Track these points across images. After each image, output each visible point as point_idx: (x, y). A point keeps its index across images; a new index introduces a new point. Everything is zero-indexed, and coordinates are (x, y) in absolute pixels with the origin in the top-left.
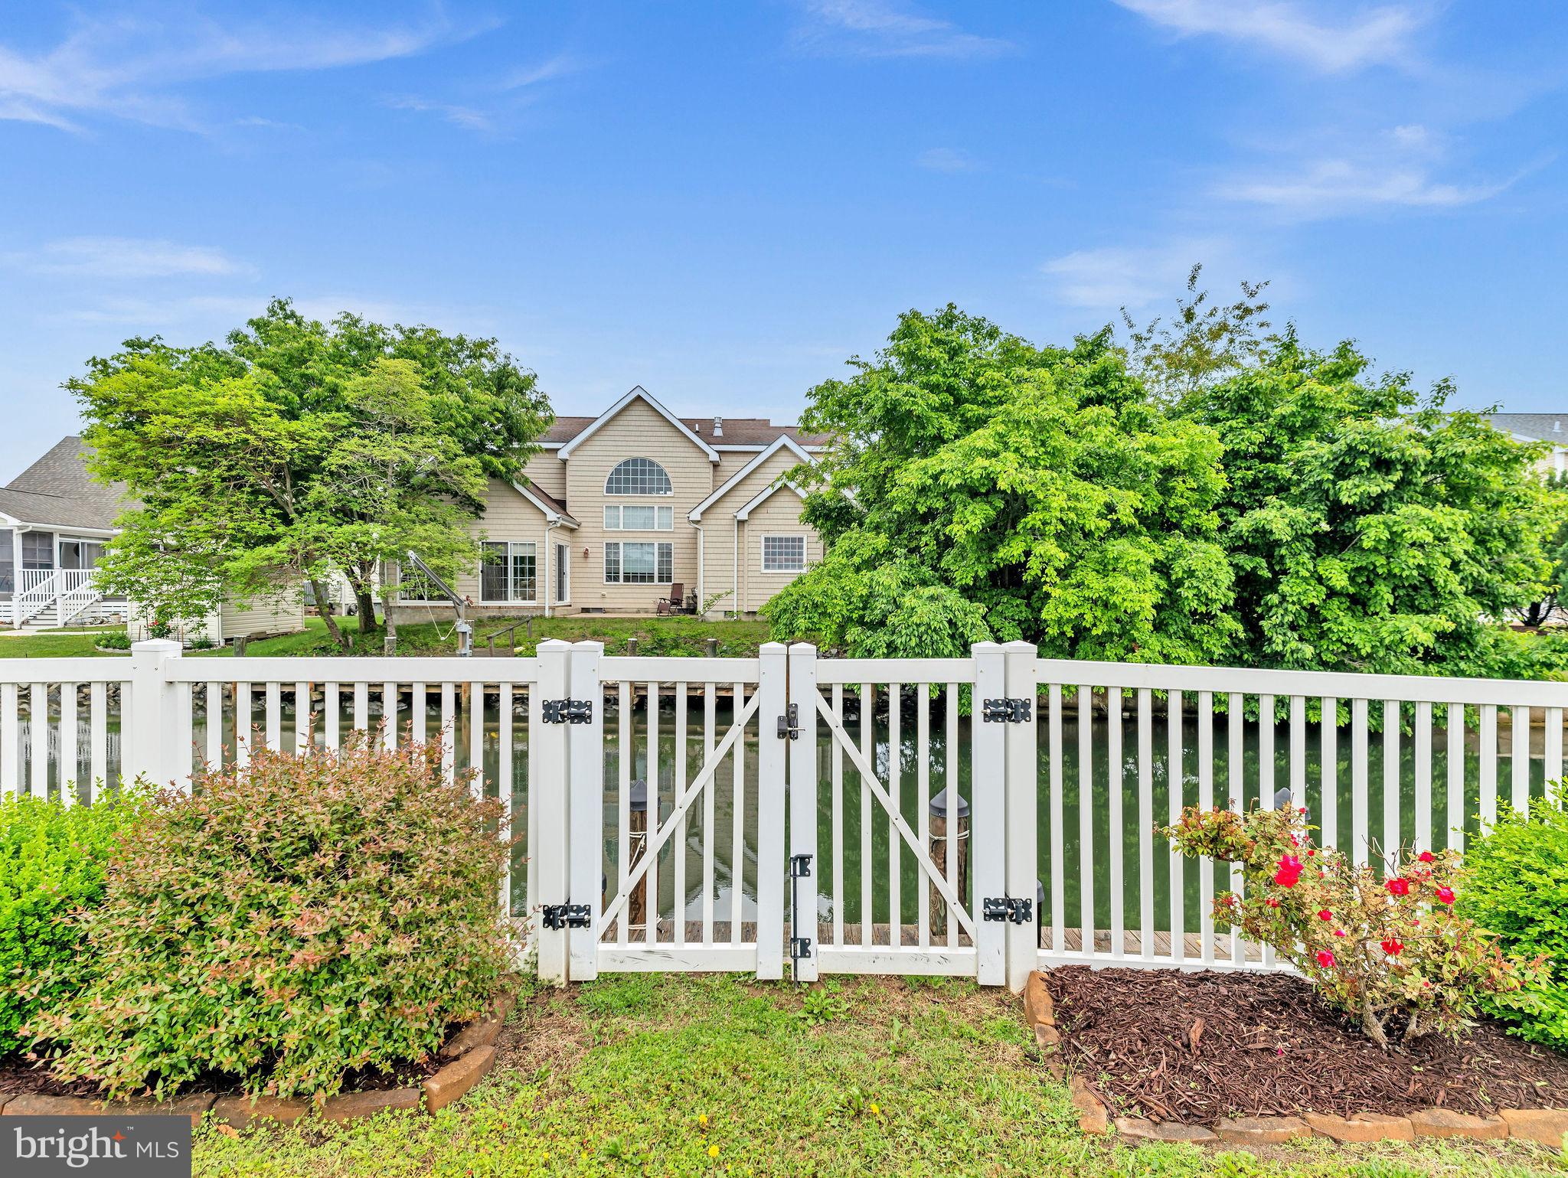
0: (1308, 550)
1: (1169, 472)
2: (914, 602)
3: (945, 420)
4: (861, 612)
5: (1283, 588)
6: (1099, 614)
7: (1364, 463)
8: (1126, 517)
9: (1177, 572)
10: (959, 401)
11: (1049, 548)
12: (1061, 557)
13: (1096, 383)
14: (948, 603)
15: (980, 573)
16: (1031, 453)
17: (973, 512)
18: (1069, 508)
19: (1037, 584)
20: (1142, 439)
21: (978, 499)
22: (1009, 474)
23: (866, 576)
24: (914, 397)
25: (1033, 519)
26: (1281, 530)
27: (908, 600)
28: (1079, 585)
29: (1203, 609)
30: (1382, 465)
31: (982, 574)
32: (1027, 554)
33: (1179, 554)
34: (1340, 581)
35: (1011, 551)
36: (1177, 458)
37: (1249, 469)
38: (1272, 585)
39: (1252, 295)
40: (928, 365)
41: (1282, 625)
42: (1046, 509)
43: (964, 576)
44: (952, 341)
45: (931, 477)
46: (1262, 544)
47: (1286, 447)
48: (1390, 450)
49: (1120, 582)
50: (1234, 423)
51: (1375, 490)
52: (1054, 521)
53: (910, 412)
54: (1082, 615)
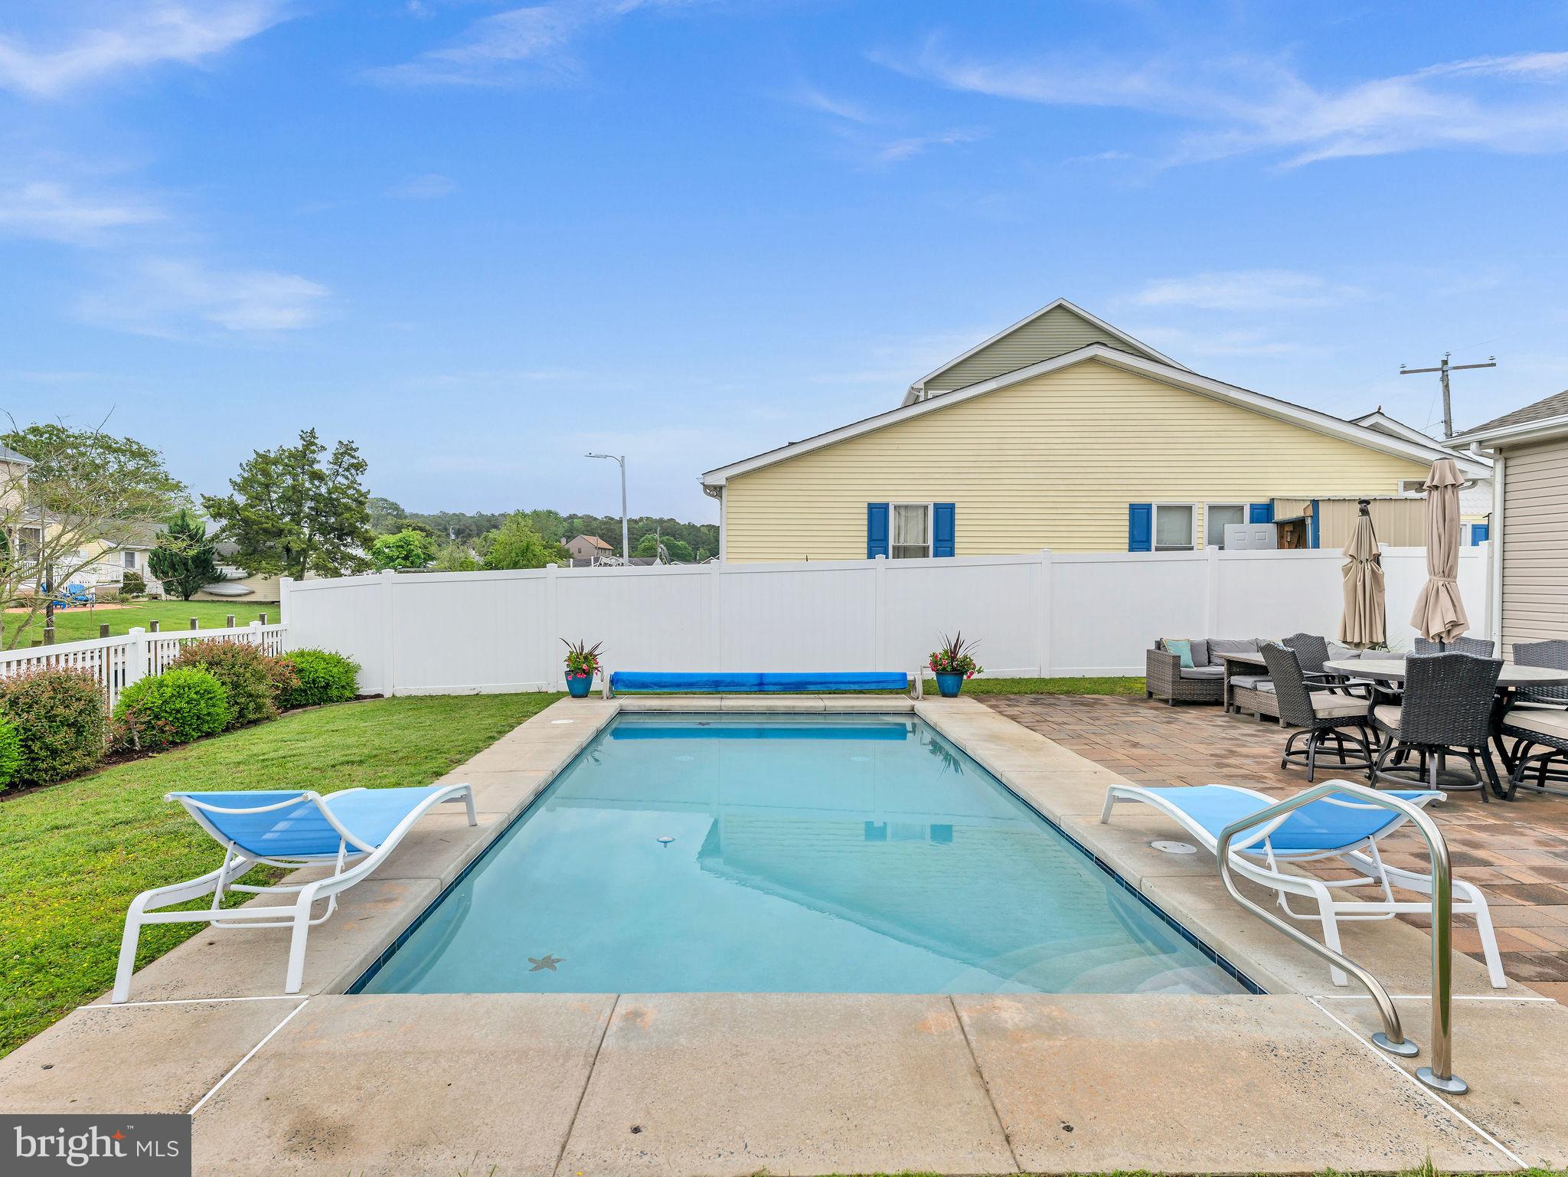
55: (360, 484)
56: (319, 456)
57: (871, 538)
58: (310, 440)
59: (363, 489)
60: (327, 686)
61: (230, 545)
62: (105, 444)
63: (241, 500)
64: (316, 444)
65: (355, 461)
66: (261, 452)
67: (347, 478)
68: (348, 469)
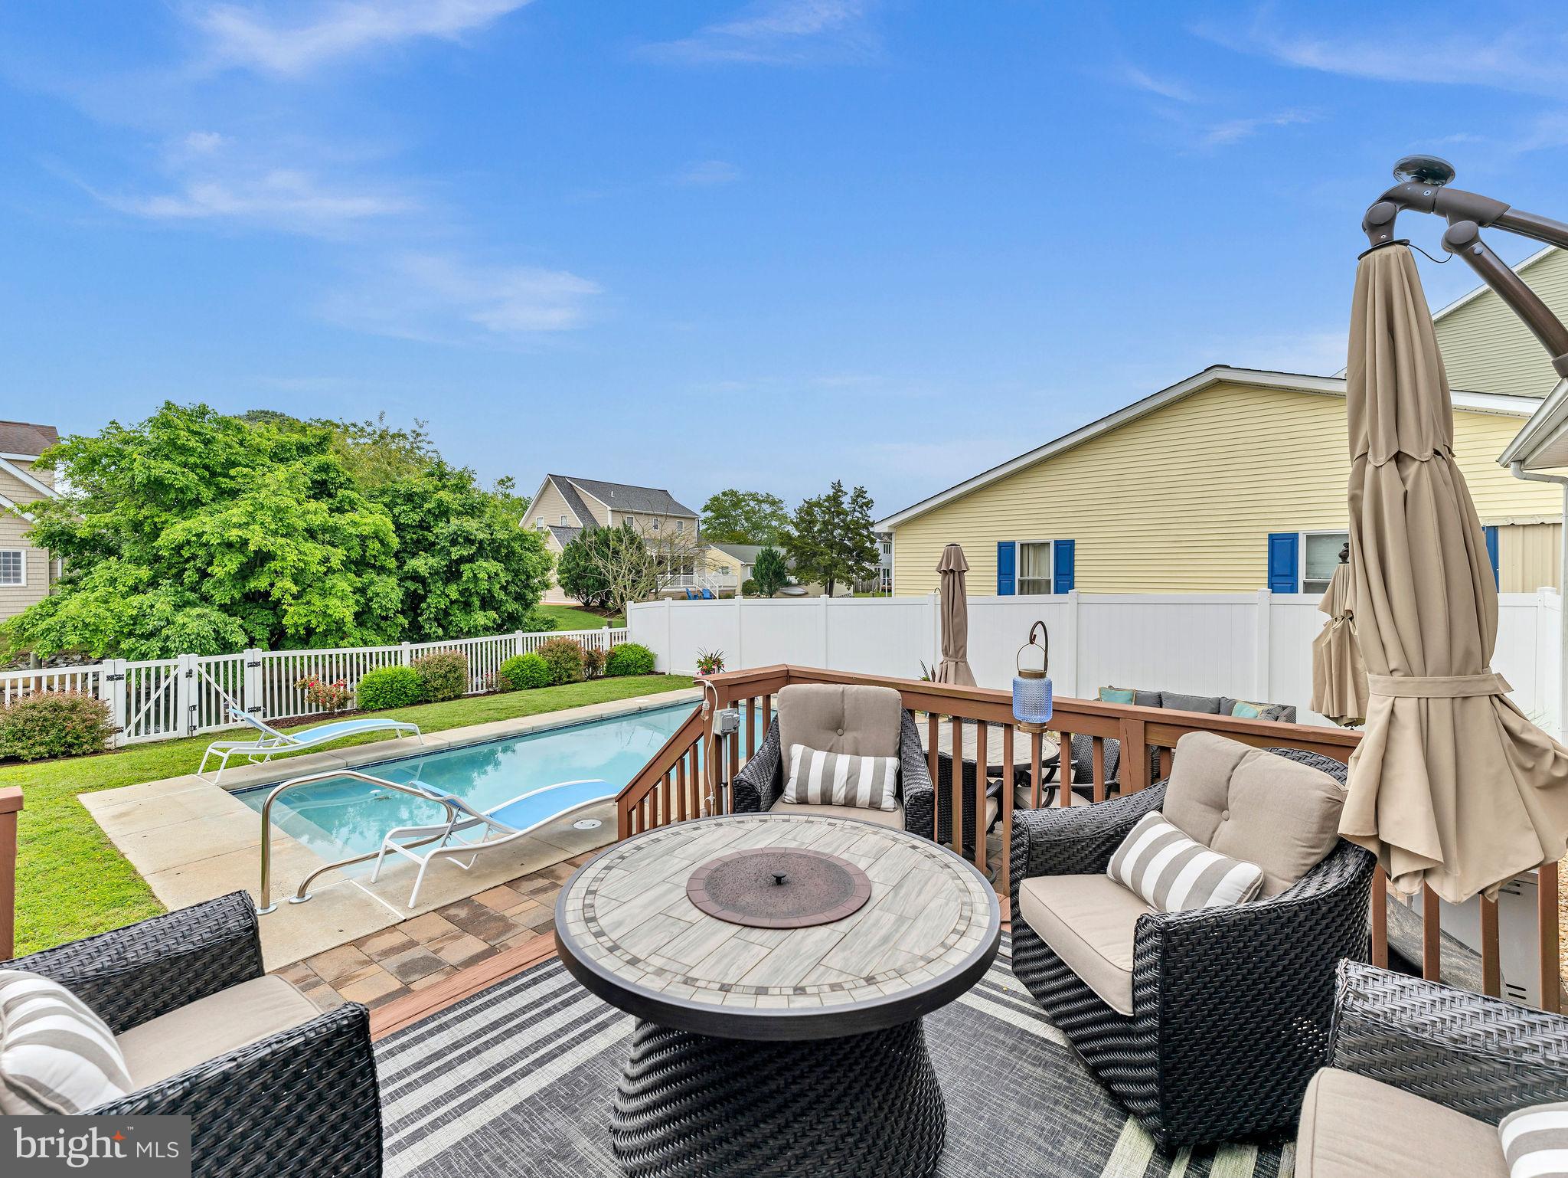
0: (442, 579)
1: (363, 538)
2: (186, 620)
3: (202, 488)
4: (132, 627)
5: (428, 600)
6: (320, 620)
7: (461, 540)
8: (335, 563)
9: (370, 594)
10: (213, 474)
11: (288, 584)
12: (295, 589)
13: (321, 471)
14: (212, 619)
15: (236, 596)
16: (273, 527)
17: (230, 560)
18: (299, 560)
19: (278, 602)
20: (349, 516)
21: (233, 550)
22: (257, 539)
23: (136, 600)
24: (176, 474)
25: (273, 565)
26: (423, 571)
27: (180, 619)
28: (308, 603)
29: (384, 614)
30: (469, 541)
31: (237, 596)
32: (272, 585)
33: (372, 583)
34: (454, 596)
35: (260, 583)
36: (366, 530)
37: (414, 533)
38: (423, 598)
39: (421, 427)
40: (184, 450)
41: (429, 618)
42: (284, 559)
43: (220, 596)
44: (207, 434)
45: (195, 535)
46: (416, 577)
47: (432, 524)
48: (471, 534)
49: (333, 602)
50: (405, 507)
51: (465, 553)
52: (289, 567)
53: (171, 485)
54: (309, 621)
55: (869, 517)
56: (843, 499)
57: (1000, 572)
58: (838, 488)
59: (871, 520)
60: (628, 665)
61: (791, 563)
62: (754, 497)
63: (796, 533)
64: (841, 491)
65: (865, 501)
66: (807, 500)
67: (861, 513)
68: (861, 507)
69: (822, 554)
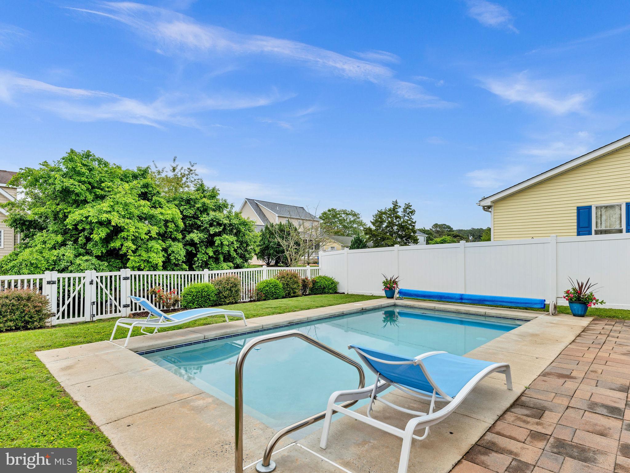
0: (205, 245)
1: (166, 221)
2: (81, 262)
3: (88, 194)
4: (53, 266)
5: (198, 256)
6: (146, 264)
7: (215, 224)
8: (153, 234)
9: (170, 252)
10: (93, 187)
11: (129, 244)
12: (134, 247)
13: (144, 187)
14: (93, 262)
15: (103, 251)
16: (123, 213)
17: (102, 231)
18: (136, 231)
19: (125, 255)
20: (159, 210)
21: (103, 226)
22: (115, 220)
23: (55, 252)
24: (75, 186)
25: (123, 234)
26: (196, 240)
27: (78, 261)
28: (140, 255)
29: (177, 262)
30: (219, 224)
31: (104, 251)
32: (122, 245)
33: (170, 246)
34: (211, 254)
35: (116, 244)
36: (169, 217)
37: (190, 221)
38: (195, 255)
39: (192, 166)
40: (79, 174)
41: (198, 266)
42: (128, 231)
43: (97, 251)
44: (90, 166)
45: (84, 217)
46: (192, 243)
47: (199, 216)
48: (220, 221)
49: (152, 255)
50: (185, 207)
51: (217, 231)
52: (131, 235)
53: (74, 191)
54: (141, 265)
55: (413, 219)
56: (398, 210)
57: (579, 227)
58: (396, 205)
59: (414, 221)
60: (324, 288)
62: (345, 212)
63: (373, 228)
64: (397, 206)
65: (411, 210)
66: (379, 211)
67: (408, 217)
68: (408, 214)
69: (388, 239)
